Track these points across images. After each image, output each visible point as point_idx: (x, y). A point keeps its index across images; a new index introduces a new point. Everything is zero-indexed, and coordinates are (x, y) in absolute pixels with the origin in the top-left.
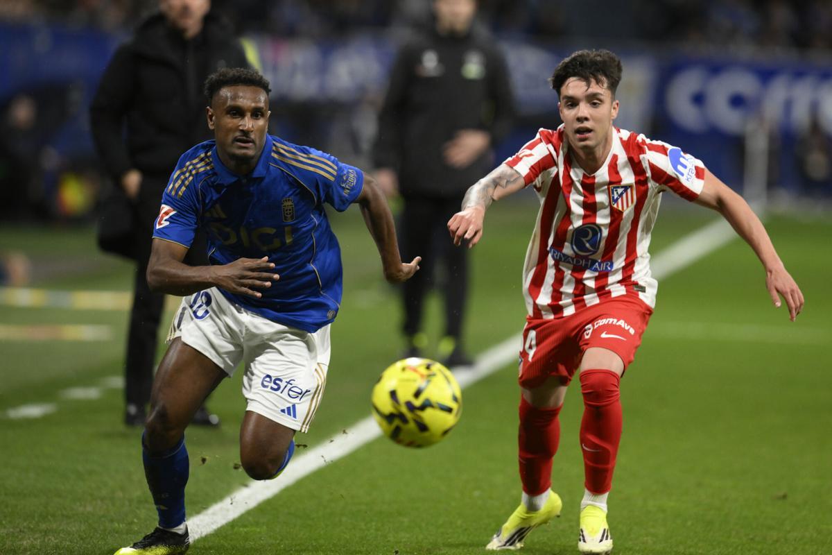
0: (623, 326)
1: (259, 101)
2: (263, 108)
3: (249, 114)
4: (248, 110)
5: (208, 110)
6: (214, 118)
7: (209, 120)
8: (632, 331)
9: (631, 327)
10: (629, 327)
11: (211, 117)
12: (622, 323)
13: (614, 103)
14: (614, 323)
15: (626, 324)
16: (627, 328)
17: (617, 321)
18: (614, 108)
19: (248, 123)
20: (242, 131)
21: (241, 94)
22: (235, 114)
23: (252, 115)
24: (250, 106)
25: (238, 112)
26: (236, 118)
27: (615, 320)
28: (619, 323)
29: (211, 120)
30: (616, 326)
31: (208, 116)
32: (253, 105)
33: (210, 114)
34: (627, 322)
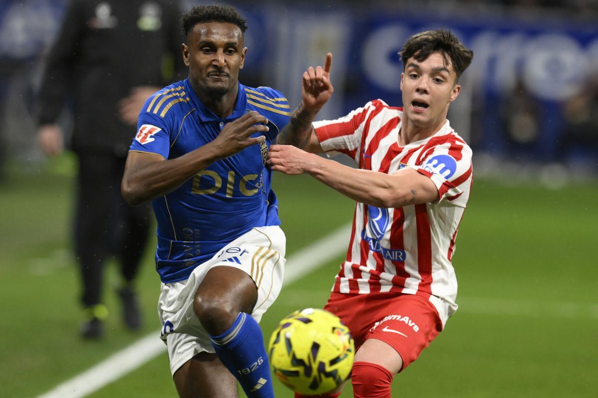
0: (406, 322)
1: (233, 36)
2: (236, 43)
3: (220, 51)
4: (220, 46)
5: (183, 47)
6: (188, 55)
7: (184, 57)
8: (416, 328)
9: (416, 324)
10: (413, 324)
11: (186, 54)
12: (406, 319)
13: (457, 86)
14: (398, 319)
15: (410, 321)
16: (410, 325)
17: (401, 318)
18: (455, 91)
19: (221, 58)
20: (215, 66)
21: (214, 31)
22: (207, 51)
23: (224, 51)
24: (223, 42)
25: (211, 48)
26: (209, 54)
27: (399, 317)
28: (403, 319)
29: (186, 57)
30: (399, 321)
31: (183, 54)
32: (226, 40)
33: (185, 50)
34: (412, 319)
